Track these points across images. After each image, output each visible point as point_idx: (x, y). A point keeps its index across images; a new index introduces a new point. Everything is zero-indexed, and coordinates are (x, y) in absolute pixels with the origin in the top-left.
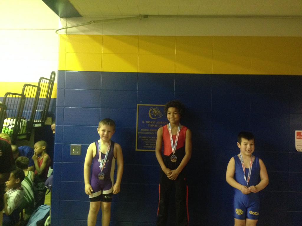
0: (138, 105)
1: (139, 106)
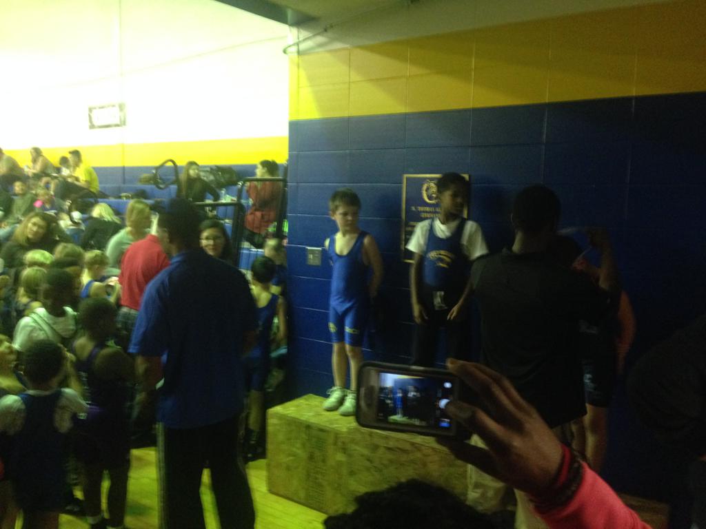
0: (406, 176)
1: (407, 179)
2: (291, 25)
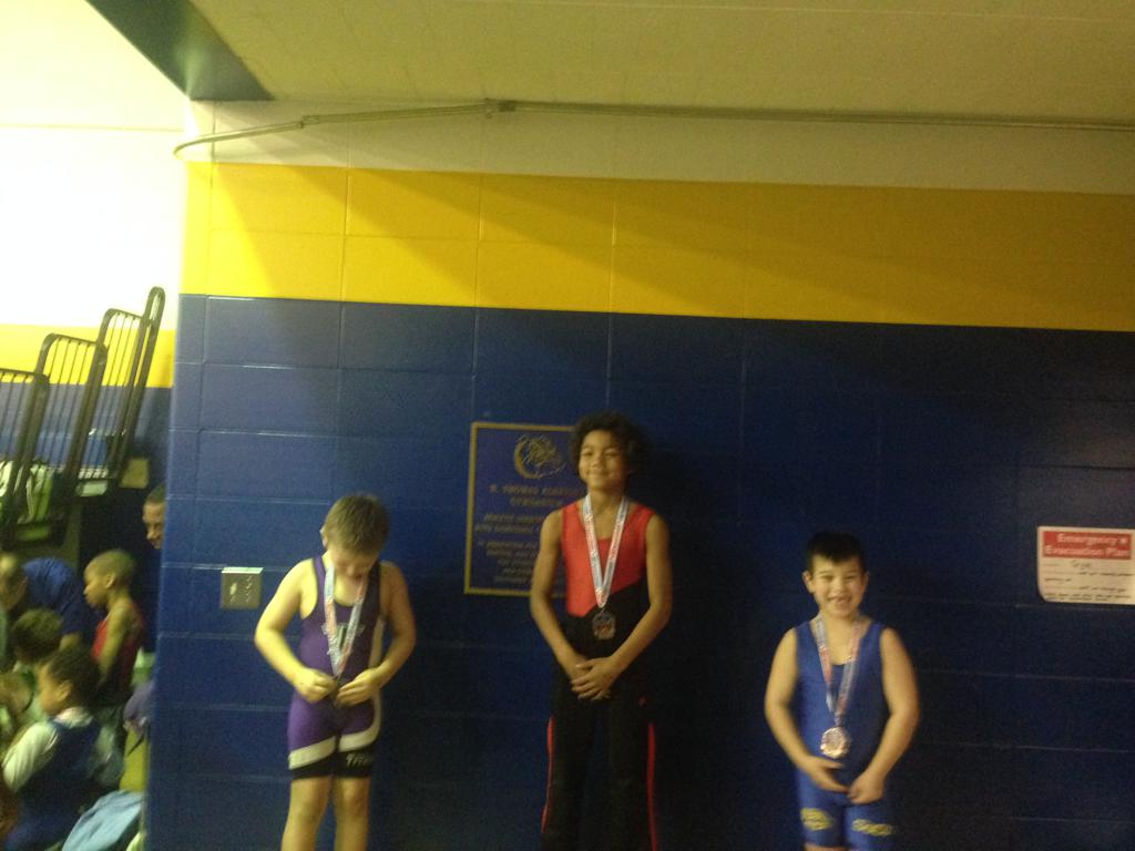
0: (475, 425)
1: (479, 430)
2: (197, 98)
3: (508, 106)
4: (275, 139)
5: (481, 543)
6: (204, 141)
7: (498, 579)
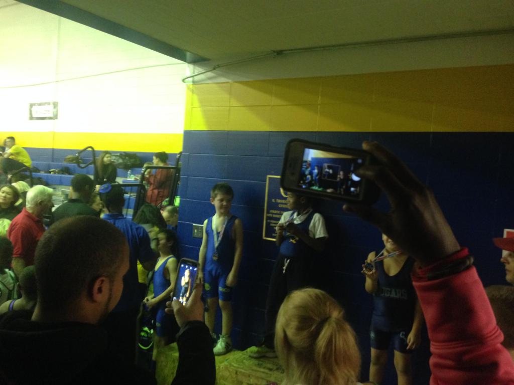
0: (268, 176)
1: (270, 178)
2: (189, 63)
3: (280, 53)
4: (210, 74)
5: (269, 221)
6: (191, 77)
7: (273, 235)
